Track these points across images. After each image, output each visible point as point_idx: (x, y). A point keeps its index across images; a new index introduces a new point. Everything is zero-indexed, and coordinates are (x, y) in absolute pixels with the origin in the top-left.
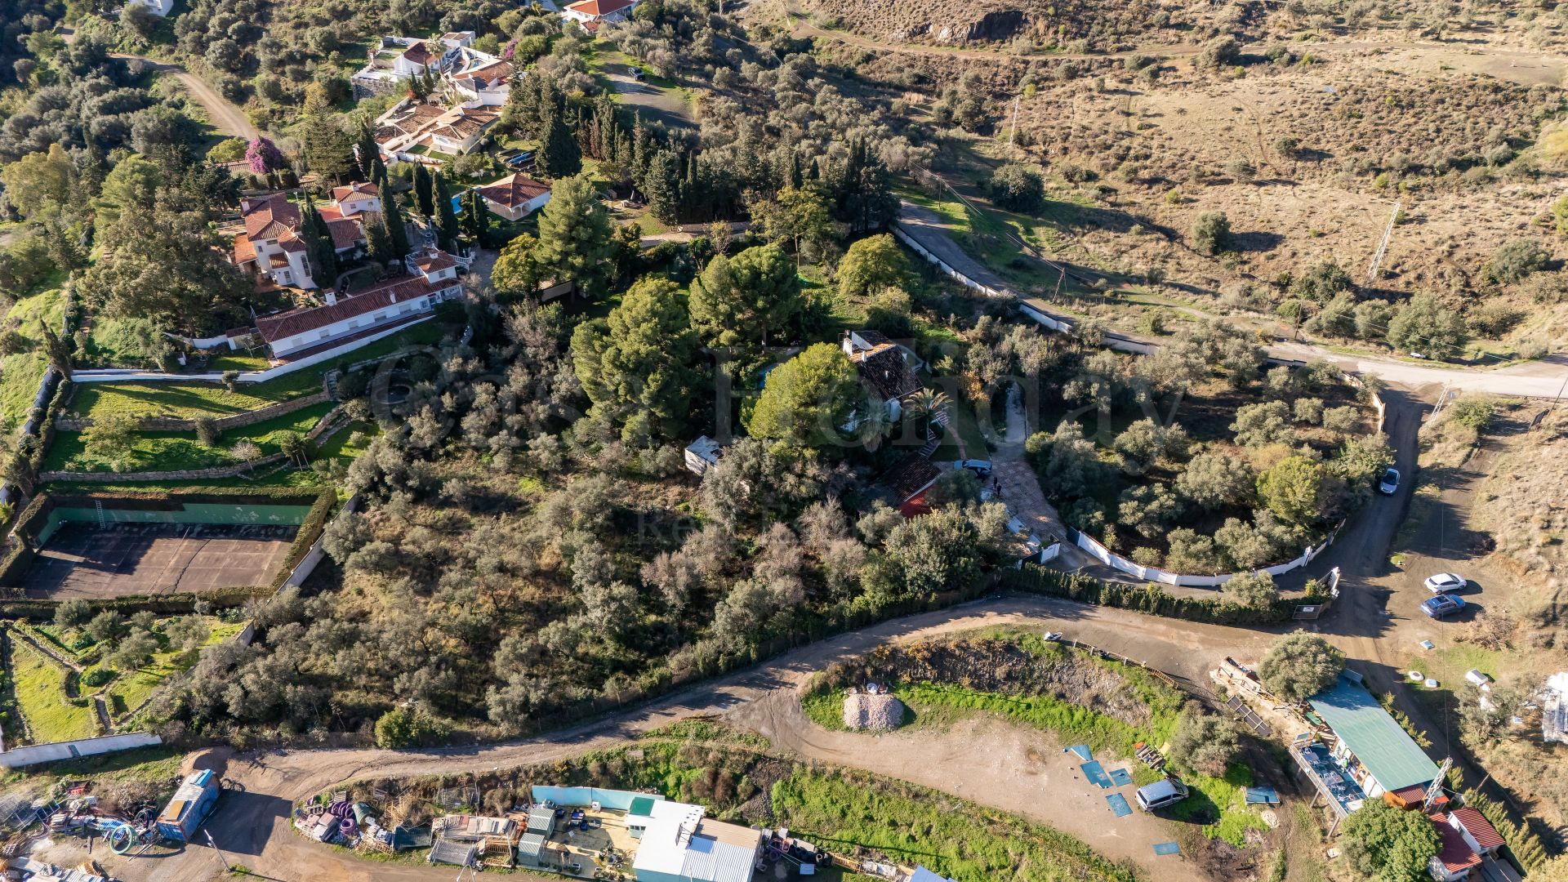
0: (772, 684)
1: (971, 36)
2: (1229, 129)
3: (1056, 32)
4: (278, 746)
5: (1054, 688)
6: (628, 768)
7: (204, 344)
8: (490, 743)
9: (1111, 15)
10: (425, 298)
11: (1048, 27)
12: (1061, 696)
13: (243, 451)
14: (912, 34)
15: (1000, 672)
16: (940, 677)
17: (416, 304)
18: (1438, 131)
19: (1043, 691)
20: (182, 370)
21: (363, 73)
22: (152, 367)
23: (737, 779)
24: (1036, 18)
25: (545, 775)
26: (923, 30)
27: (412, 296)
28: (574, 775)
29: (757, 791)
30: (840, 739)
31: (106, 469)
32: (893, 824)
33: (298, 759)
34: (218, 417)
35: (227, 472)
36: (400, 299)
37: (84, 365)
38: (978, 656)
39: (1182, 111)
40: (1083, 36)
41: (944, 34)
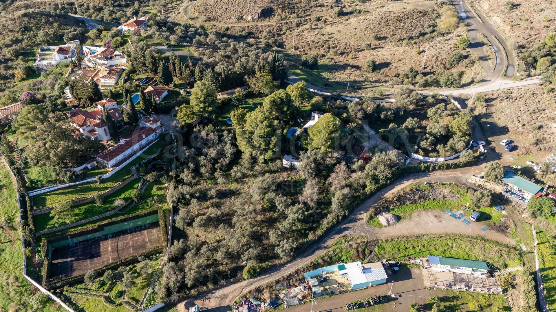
0: (356, 220)
1: (259, 17)
2: (356, 34)
3: (285, 13)
4: (209, 291)
5: (432, 197)
6: (331, 258)
7: (78, 169)
8: (283, 265)
9: (298, 5)
10: (153, 134)
11: (282, 11)
12: (434, 199)
13: (118, 202)
14: (238, 20)
15: (417, 197)
16: (401, 204)
17: (151, 137)
18: (412, 26)
19: (429, 199)
20: (75, 181)
21: (37, 62)
22: (63, 182)
23: (364, 250)
24: (277, 9)
25: (308, 269)
26: (241, 17)
27: (150, 134)
28: (316, 266)
29: (371, 252)
30: (385, 230)
31: (64, 224)
32: (413, 247)
33: (219, 293)
34: (102, 192)
35: (113, 212)
36: (146, 136)
37: (33, 188)
38: (410, 194)
39: (339, 31)
40: (294, 13)
41: (250, 18)
